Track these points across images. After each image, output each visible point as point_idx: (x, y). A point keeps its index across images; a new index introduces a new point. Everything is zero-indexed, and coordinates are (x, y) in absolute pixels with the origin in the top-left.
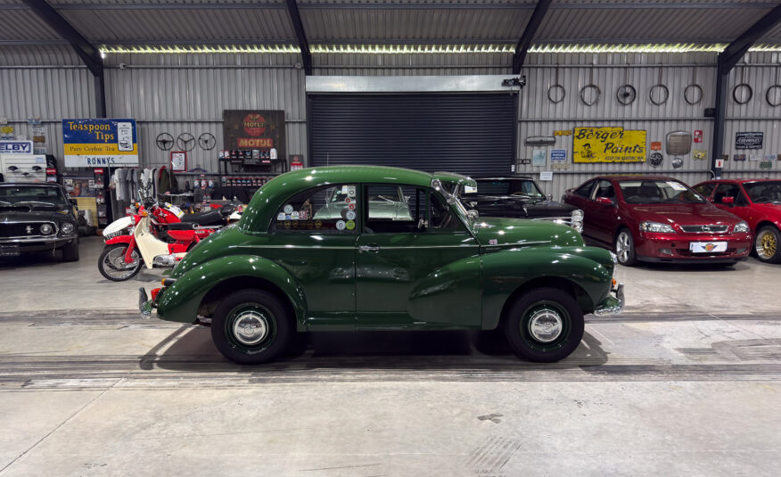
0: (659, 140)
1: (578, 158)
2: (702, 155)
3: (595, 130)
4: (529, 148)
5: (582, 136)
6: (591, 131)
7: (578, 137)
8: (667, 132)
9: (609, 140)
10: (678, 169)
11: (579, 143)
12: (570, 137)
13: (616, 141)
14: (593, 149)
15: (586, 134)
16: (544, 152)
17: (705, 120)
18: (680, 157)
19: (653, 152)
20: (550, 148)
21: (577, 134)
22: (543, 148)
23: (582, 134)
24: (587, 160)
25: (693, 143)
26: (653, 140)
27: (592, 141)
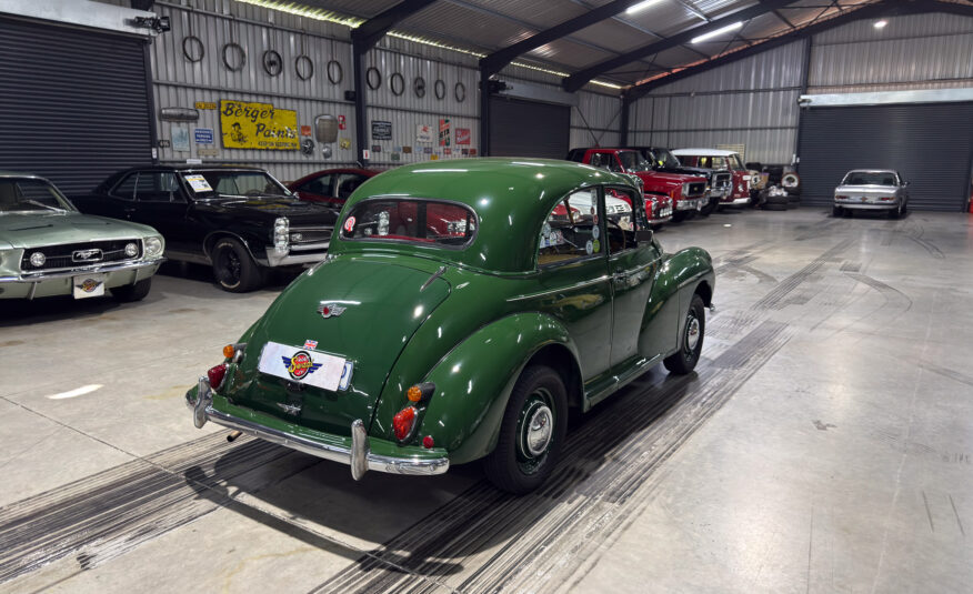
0: (309, 124)
1: (228, 142)
2: (347, 143)
3: (244, 106)
4: (165, 124)
5: (229, 112)
6: (240, 106)
7: (225, 113)
8: (315, 114)
9: (259, 120)
10: (329, 160)
11: (228, 121)
12: (215, 112)
13: (267, 121)
14: (244, 131)
15: (234, 110)
16: (185, 131)
17: (346, 104)
18: (328, 145)
19: (303, 138)
20: (192, 125)
21: (223, 109)
22: (183, 125)
23: (230, 110)
24: (237, 145)
25: (339, 131)
26: (303, 124)
27: (242, 119)
